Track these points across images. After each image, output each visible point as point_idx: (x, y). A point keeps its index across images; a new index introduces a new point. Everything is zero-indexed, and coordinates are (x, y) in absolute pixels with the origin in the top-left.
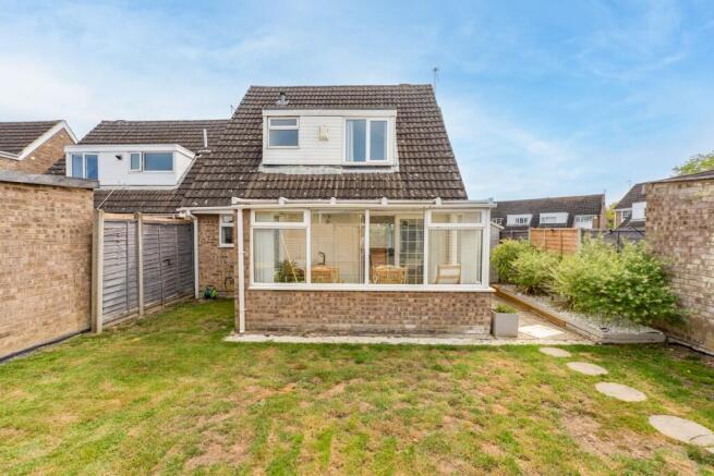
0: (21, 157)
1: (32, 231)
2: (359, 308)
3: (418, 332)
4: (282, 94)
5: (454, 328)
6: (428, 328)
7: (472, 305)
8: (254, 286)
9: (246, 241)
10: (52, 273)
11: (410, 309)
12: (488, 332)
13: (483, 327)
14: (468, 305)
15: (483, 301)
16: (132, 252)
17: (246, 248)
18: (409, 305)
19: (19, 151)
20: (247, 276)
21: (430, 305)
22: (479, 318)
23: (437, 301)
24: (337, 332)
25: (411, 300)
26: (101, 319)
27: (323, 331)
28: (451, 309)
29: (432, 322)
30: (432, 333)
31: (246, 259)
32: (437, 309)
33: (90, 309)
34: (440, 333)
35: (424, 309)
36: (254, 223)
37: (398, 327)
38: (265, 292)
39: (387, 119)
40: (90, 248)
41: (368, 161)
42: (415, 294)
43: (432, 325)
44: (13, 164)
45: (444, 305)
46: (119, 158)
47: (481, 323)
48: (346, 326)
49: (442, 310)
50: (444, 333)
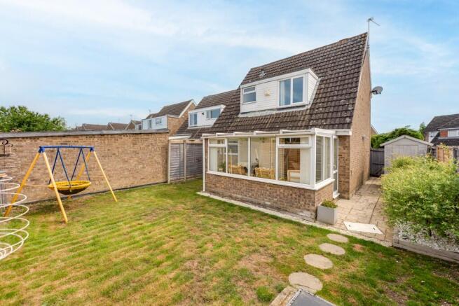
0: (180, 117)
1: (150, 147)
2: (245, 188)
3: (272, 207)
4: (262, 70)
5: (292, 209)
6: (277, 206)
7: (302, 197)
8: (209, 172)
9: (206, 152)
10: (156, 161)
11: (268, 193)
12: (313, 217)
13: (309, 213)
14: (299, 196)
15: (310, 196)
16: (182, 155)
17: (206, 155)
18: (267, 190)
19: (179, 115)
20: (206, 167)
21: (278, 193)
22: (307, 206)
23: (282, 190)
24: (236, 199)
25: (268, 188)
26: (169, 179)
27: (231, 197)
28: (290, 197)
29: (279, 203)
30: (279, 209)
31: (206, 160)
32: (282, 196)
33: (166, 175)
34: (283, 210)
35: (275, 194)
36: (209, 145)
37: (262, 202)
38: (212, 175)
39: (304, 76)
40: (167, 153)
41: (292, 104)
42: (270, 185)
43: (279, 205)
44: (177, 120)
45: (286, 194)
46: (203, 114)
47: (308, 210)
48: (239, 196)
49: (284, 197)
50: (285, 211)
